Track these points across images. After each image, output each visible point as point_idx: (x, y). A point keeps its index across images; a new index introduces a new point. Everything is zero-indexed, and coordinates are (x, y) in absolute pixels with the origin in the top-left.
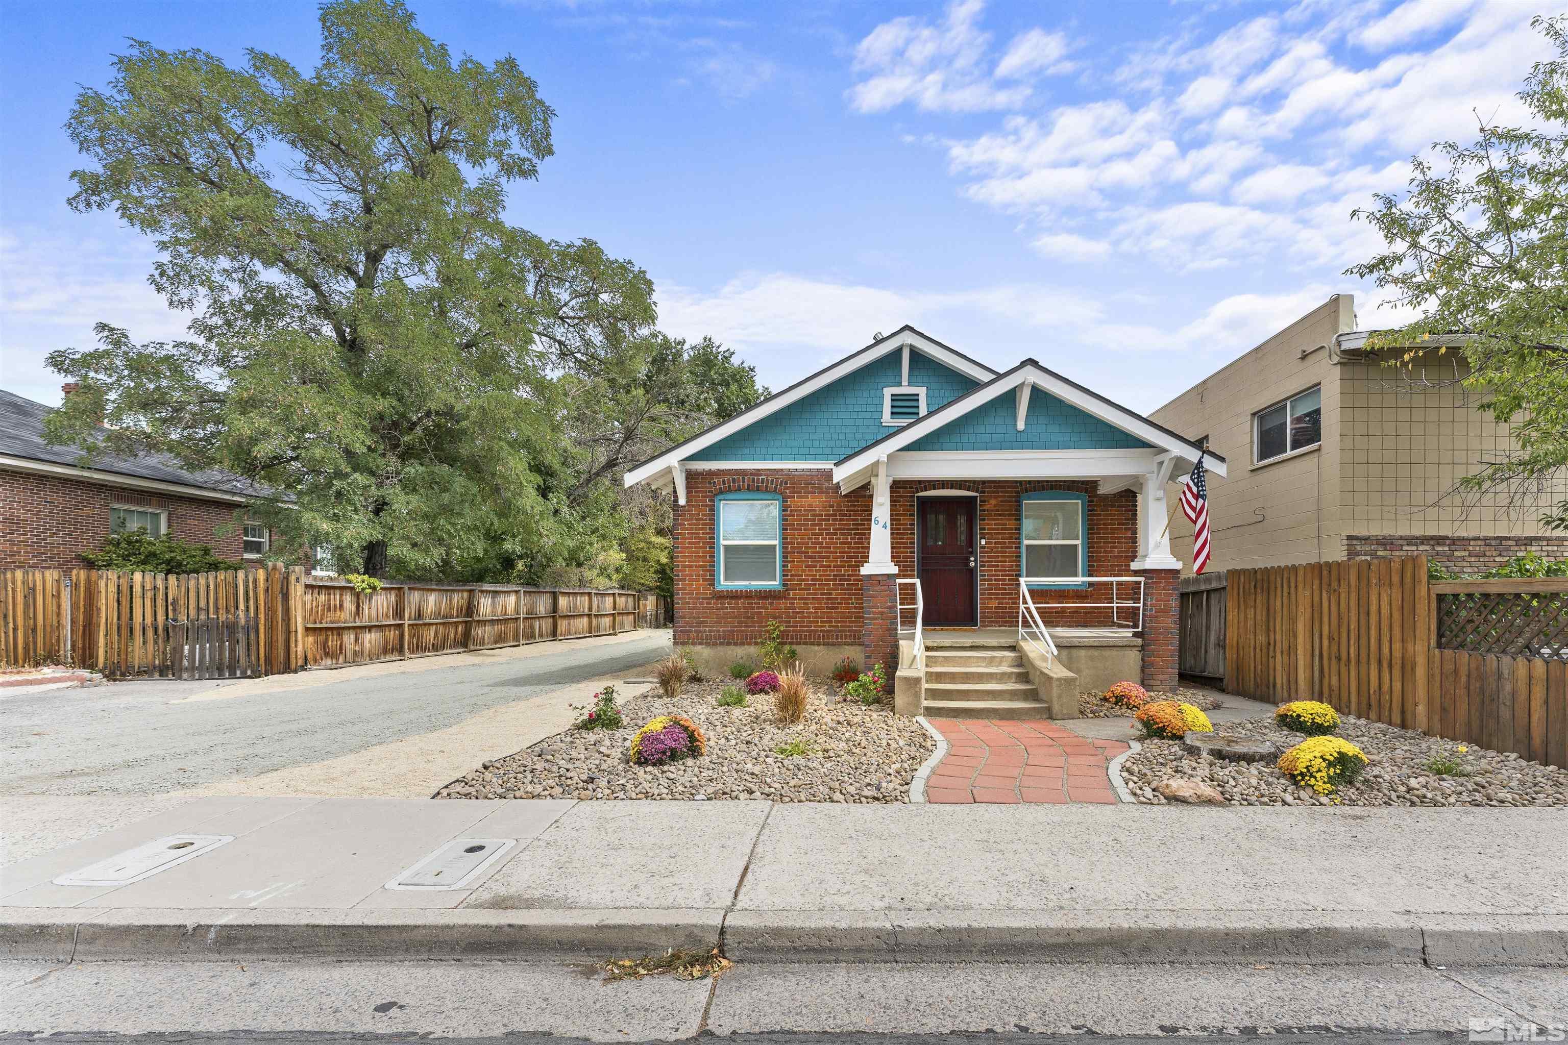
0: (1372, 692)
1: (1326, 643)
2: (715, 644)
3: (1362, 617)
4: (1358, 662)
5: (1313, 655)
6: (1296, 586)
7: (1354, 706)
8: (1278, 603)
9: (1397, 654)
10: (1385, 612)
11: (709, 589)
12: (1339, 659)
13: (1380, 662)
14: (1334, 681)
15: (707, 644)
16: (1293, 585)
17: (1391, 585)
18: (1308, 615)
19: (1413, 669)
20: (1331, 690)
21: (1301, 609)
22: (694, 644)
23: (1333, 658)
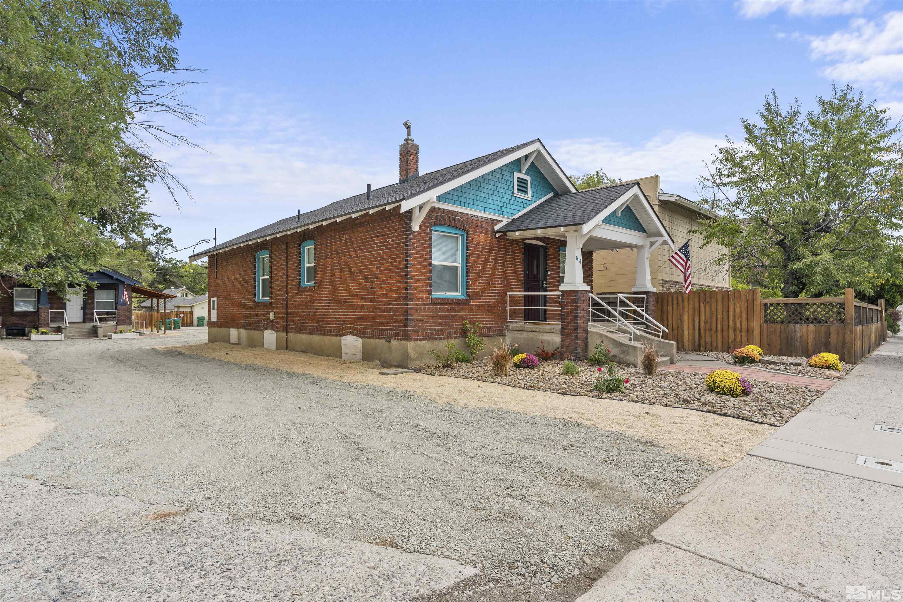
0: (730, 342)
1: (702, 324)
2: (433, 339)
3: (725, 313)
4: (723, 331)
5: (694, 330)
6: (683, 301)
7: (720, 346)
8: (670, 308)
9: (744, 326)
10: (737, 311)
11: (428, 298)
12: (711, 330)
13: (735, 330)
14: (708, 339)
15: (429, 339)
16: (680, 301)
17: (741, 300)
18: (691, 311)
19: (753, 331)
20: (706, 343)
21: (686, 310)
22: (421, 340)
23: (707, 330)
